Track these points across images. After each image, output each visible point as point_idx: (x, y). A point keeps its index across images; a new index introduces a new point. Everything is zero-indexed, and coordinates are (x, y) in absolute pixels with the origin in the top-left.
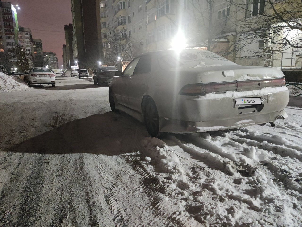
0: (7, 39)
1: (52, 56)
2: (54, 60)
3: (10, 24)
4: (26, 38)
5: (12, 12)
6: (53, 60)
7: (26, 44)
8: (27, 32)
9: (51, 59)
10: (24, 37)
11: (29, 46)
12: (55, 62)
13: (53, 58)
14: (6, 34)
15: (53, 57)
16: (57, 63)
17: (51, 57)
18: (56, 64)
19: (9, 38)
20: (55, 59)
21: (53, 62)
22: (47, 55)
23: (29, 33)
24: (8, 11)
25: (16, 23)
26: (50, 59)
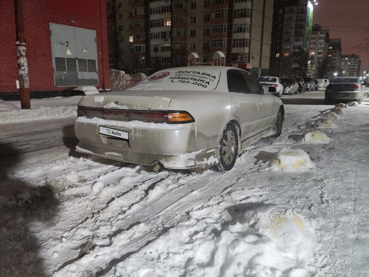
0: (295, 41)
1: (354, 59)
2: (355, 64)
3: (302, 24)
4: (320, 38)
5: (308, 10)
6: (353, 64)
7: (319, 46)
8: (323, 32)
9: (351, 63)
10: (318, 38)
11: (322, 48)
12: (355, 67)
13: (353, 62)
14: (295, 36)
15: (355, 61)
16: (359, 69)
17: (351, 61)
18: (357, 70)
19: (298, 40)
20: (357, 63)
21: (352, 67)
22: (347, 59)
23: (325, 32)
24: (303, 9)
25: (309, 22)
26: (349, 63)
